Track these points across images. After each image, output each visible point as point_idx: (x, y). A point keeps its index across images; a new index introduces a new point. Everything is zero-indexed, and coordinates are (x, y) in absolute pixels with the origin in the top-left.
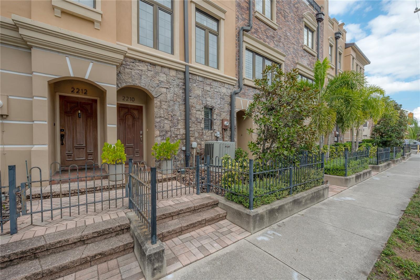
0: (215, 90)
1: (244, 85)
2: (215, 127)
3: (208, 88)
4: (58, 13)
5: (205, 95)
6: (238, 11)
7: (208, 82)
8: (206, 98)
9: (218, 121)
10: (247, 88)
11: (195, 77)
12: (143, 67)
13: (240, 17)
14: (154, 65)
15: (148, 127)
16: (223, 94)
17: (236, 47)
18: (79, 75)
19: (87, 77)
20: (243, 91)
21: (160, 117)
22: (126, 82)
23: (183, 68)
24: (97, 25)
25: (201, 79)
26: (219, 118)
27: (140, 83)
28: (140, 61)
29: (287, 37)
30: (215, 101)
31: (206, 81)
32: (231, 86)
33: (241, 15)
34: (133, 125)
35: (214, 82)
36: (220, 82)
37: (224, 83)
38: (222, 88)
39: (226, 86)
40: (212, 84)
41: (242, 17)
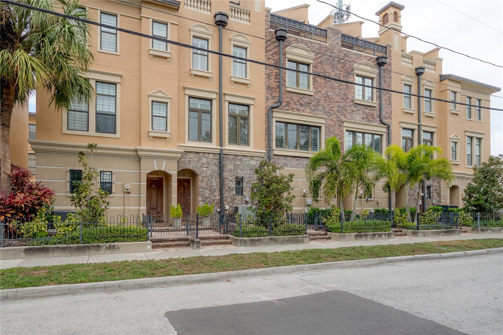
0: (245, 163)
1: (274, 155)
2: (244, 193)
3: (239, 163)
4: (151, 138)
5: (236, 168)
6: (267, 93)
7: (239, 158)
8: (237, 171)
9: (248, 188)
10: (277, 157)
11: (227, 156)
12: (191, 156)
13: (270, 97)
14: (199, 153)
15: (194, 194)
16: (252, 166)
17: (266, 124)
18: (160, 169)
19: (163, 170)
20: (273, 161)
21: (202, 188)
22: (181, 167)
23: (219, 152)
24: (168, 140)
25: (232, 157)
26: (248, 185)
27: (189, 166)
28: (190, 152)
29: (329, 97)
30: (245, 172)
31: (237, 158)
32: (260, 158)
33: (271, 95)
34: (184, 193)
35: (244, 158)
36: (249, 156)
37: (253, 156)
38: (252, 161)
39: (255, 159)
40: (242, 159)
41: (272, 96)
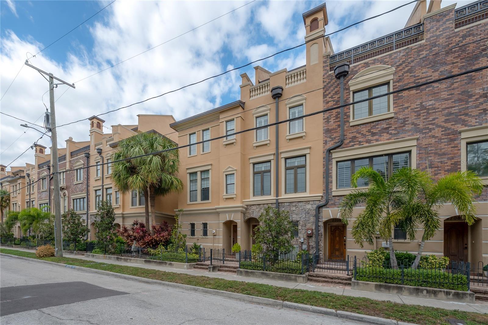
0: (301, 208)
1: (334, 196)
2: (300, 235)
3: (294, 208)
5: (291, 214)
6: (326, 137)
7: (294, 204)
8: (292, 216)
9: (303, 231)
10: (337, 198)
11: (283, 204)
12: (254, 207)
13: (328, 139)
14: (260, 204)
16: (307, 210)
17: (324, 167)
18: (229, 220)
20: (332, 202)
22: (247, 217)
23: (275, 201)
24: (235, 199)
25: (288, 204)
26: (304, 228)
27: (253, 215)
28: (253, 205)
30: (300, 216)
31: (292, 204)
32: (316, 202)
33: (330, 137)
35: (299, 203)
36: (305, 201)
37: (309, 201)
38: (307, 205)
39: (311, 203)
40: (297, 205)
41: (332, 138)
